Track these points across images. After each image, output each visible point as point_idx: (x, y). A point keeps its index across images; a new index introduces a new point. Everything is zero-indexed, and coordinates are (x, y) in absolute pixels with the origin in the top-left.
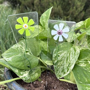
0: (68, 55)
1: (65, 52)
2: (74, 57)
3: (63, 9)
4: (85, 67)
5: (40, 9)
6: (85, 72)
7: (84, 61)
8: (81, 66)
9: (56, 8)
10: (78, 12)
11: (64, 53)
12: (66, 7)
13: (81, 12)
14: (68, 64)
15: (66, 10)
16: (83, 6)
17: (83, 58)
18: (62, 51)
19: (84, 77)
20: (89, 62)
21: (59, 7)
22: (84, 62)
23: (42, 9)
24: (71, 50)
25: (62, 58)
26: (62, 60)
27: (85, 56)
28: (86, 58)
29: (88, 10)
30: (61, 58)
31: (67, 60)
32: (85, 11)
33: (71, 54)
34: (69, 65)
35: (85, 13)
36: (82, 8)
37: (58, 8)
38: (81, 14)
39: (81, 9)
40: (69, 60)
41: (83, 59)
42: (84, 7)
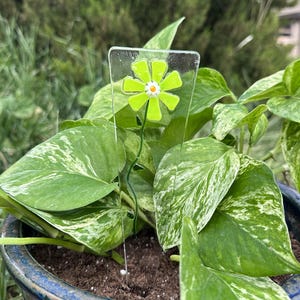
0: (206, 178)
1: (198, 168)
2: (220, 186)
3: (136, 22)
4: (246, 224)
5: (47, 20)
6: (241, 238)
7: (248, 202)
8: (236, 217)
9: (112, 17)
10: (189, 31)
11: (193, 171)
12: (146, 13)
13: (199, 31)
14: (198, 207)
15: (149, 23)
16: (205, 12)
17: (244, 194)
18: (189, 163)
19: (235, 253)
20: (259, 205)
21: (122, 11)
22: (247, 205)
23: (56, 19)
24: (218, 165)
25: (183, 186)
26: (183, 192)
27: (252, 188)
28: (252, 195)
29: (219, 24)
30: (179, 185)
31: (198, 193)
32: (212, 29)
33: (214, 177)
34: (199, 210)
35: (213, 37)
36: (203, 19)
37: (119, 17)
38: (200, 39)
39: (198, 21)
40: (202, 195)
41: (243, 198)
42: (209, 14)
